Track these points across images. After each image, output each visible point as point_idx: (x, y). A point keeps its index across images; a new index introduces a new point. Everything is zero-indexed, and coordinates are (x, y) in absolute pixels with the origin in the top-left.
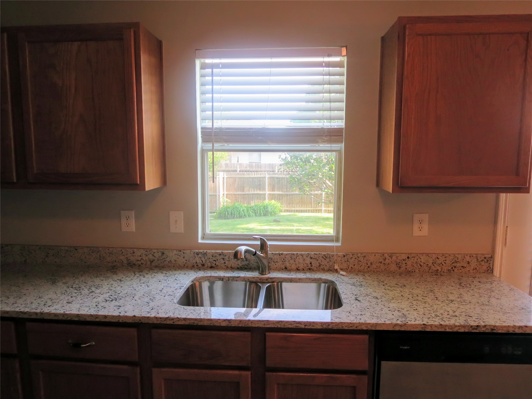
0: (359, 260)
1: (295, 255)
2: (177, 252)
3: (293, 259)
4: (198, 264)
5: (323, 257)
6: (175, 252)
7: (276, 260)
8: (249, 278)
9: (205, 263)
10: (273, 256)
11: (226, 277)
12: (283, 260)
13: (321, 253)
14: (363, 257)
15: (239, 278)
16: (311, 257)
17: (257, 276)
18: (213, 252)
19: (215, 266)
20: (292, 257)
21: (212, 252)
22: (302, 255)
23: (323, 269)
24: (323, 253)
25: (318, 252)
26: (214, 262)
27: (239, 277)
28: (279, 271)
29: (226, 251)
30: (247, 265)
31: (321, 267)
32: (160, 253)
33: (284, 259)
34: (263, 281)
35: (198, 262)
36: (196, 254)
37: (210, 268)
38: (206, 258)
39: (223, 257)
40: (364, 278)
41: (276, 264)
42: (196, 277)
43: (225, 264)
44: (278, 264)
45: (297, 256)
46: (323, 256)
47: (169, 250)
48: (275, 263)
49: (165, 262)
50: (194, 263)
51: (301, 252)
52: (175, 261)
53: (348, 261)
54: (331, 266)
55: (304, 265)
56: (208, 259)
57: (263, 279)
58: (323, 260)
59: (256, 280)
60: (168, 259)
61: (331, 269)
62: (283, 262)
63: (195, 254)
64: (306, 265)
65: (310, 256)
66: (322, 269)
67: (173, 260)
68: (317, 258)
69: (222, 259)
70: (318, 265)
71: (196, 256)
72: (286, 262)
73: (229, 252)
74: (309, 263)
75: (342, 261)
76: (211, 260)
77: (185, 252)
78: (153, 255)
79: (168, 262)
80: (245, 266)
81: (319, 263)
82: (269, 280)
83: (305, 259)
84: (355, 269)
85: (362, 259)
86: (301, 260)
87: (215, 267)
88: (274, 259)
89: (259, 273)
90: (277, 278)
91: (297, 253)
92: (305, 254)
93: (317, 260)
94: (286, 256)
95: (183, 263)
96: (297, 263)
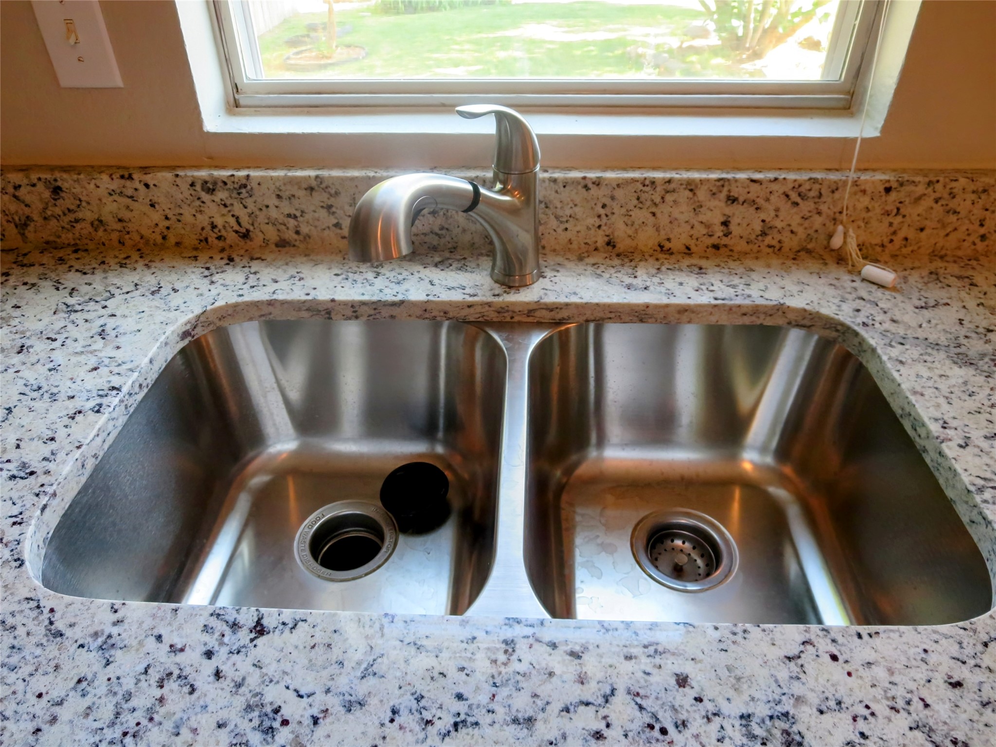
0: (948, 208)
1: (659, 189)
2: (116, 184)
3: (649, 203)
4: (223, 233)
5: (787, 196)
6: (106, 182)
7: (568, 212)
8: (447, 308)
9: (251, 228)
10: (557, 192)
11: (345, 304)
12: (602, 212)
13: (782, 175)
14: (974, 192)
15: (402, 307)
16: (734, 194)
17: (484, 299)
18: (278, 178)
19: (296, 237)
20: (643, 197)
21: (272, 178)
22: (691, 187)
23: (778, 246)
24: (791, 176)
25: (770, 169)
26: (292, 223)
27: (402, 302)
28: (581, 259)
29: (336, 173)
30: (440, 232)
31: (768, 240)
32: (40, 186)
33: (604, 206)
34: (512, 318)
35: (219, 221)
36: (203, 189)
37: (277, 245)
38: (251, 207)
39: (325, 200)
40: (982, 304)
41: (567, 225)
42: (201, 311)
43: (341, 229)
44: (578, 228)
45: (667, 192)
46: (787, 188)
47: (79, 174)
48: (561, 222)
49: (78, 226)
50: (203, 229)
51: (688, 169)
52: (120, 220)
53: (898, 209)
54: (815, 235)
55: (692, 232)
56: (261, 209)
57: (514, 312)
58: (785, 206)
59: (483, 316)
60: (87, 214)
61: (810, 246)
62: (599, 216)
63: (198, 187)
64: (704, 231)
65: (729, 191)
66: (770, 246)
67: (107, 218)
68: (758, 200)
69: (322, 207)
70: (758, 227)
71: (205, 197)
72: (613, 218)
73: (352, 179)
74: (718, 219)
75: (870, 214)
76: (274, 213)
77: (148, 178)
78: (15, 196)
79: (92, 224)
80: (427, 239)
81: (763, 221)
82: (544, 313)
83: (701, 206)
84: (919, 248)
85: (963, 204)
86: (684, 208)
87: (297, 243)
88: (559, 205)
89: (492, 277)
90: (577, 306)
91: (668, 175)
92: (708, 180)
93: (757, 209)
94: (619, 193)
95: (157, 230)
96: (663, 220)
